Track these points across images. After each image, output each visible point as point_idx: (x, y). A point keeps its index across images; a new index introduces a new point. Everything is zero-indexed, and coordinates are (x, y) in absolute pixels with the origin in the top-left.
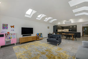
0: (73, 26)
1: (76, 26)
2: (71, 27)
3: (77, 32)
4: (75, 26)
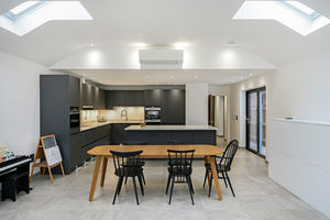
0: (166, 91)
1: (184, 91)
2: (157, 92)
3: (187, 127)
4: (176, 92)
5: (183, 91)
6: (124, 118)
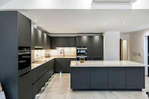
2: (85, 38)
5: (102, 37)
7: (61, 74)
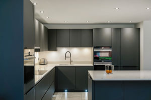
6: (68, 60)
7: (66, 93)
